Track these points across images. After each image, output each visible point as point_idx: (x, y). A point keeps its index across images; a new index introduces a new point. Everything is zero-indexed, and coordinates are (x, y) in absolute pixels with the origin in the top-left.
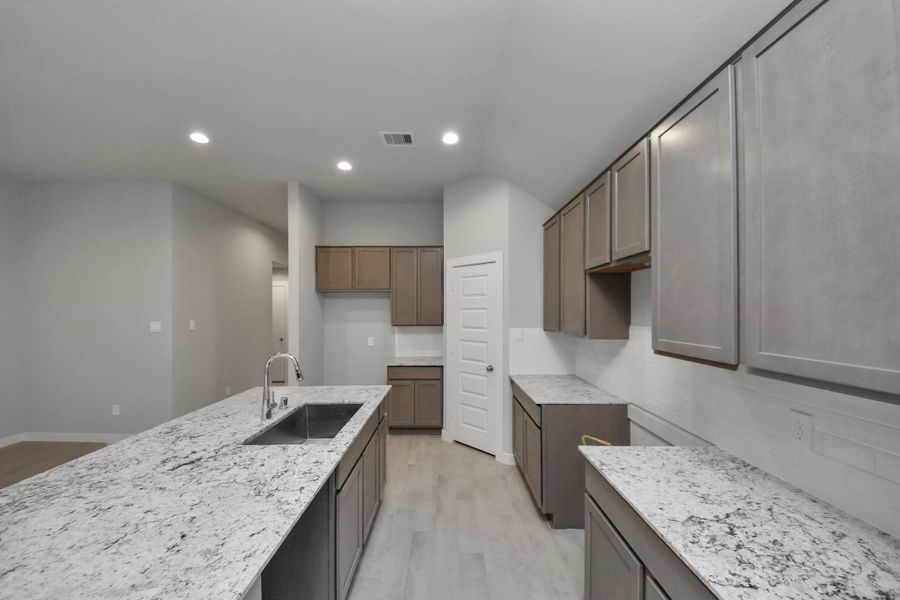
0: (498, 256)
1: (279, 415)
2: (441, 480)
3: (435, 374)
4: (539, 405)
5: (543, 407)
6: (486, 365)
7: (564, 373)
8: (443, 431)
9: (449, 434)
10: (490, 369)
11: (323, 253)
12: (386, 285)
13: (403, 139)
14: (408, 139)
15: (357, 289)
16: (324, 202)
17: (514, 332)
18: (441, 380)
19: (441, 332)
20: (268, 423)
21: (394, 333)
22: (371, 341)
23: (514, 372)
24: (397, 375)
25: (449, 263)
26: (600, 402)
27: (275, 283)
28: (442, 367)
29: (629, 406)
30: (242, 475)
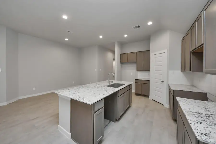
0: (166, 51)
1: (111, 84)
2: (146, 106)
3: (147, 82)
4: (173, 90)
5: (174, 91)
6: (162, 80)
7: (189, 84)
8: (149, 97)
9: (151, 97)
10: (163, 82)
11: (122, 55)
12: (135, 61)
13: (138, 27)
14: (139, 27)
15: (129, 62)
16: (122, 44)
17: (171, 72)
18: (149, 84)
19: (149, 72)
20: (109, 84)
21: (137, 72)
22: (132, 74)
23: (170, 83)
24: (137, 82)
25: (151, 54)
26: (196, 91)
27: (114, 62)
28: (149, 81)
29: (207, 94)
30: (104, 89)
